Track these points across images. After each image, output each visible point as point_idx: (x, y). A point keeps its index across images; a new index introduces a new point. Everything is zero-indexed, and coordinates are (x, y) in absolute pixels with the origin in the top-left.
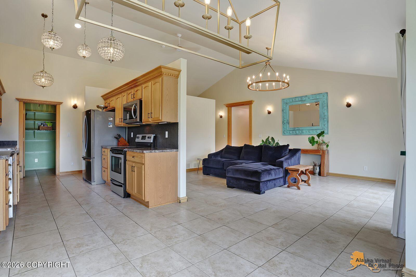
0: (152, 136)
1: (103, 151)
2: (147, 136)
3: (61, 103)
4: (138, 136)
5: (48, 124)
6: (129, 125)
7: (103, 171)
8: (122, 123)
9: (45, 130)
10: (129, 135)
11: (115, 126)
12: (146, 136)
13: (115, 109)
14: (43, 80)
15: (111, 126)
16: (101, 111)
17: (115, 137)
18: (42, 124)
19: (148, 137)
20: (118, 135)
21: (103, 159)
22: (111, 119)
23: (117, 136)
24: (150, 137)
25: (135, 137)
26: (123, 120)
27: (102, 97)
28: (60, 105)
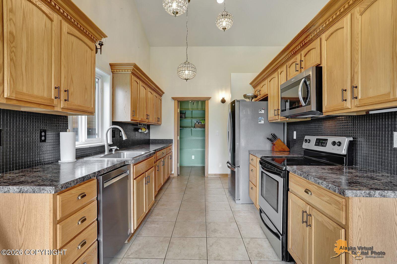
0: (346, 141)
1: (251, 158)
2: (331, 139)
3: (210, 98)
4: (307, 137)
5: (202, 122)
6: (290, 119)
7: (250, 188)
8: (279, 116)
9: (200, 128)
10: (289, 135)
11: (268, 122)
12: (327, 140)
13: (268, 96)
14: (187, 72)
15: (262, 122)
16: (249, 101)
17: (268, 139)
18: (197, 122)
19: (334, 143)
20: (272, 135)
21: (250, 170)
22: (263, 112)
23: (270, 137)
24: (340, 142)
25: (301, 139)
26: (280, 111)
27: (251, 84)
28: (208, 100)
